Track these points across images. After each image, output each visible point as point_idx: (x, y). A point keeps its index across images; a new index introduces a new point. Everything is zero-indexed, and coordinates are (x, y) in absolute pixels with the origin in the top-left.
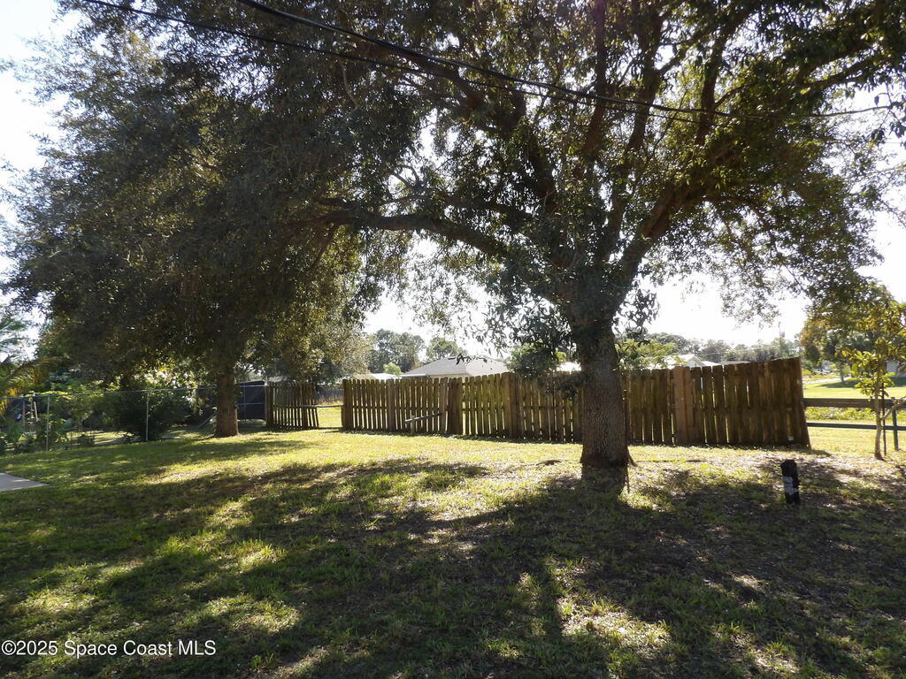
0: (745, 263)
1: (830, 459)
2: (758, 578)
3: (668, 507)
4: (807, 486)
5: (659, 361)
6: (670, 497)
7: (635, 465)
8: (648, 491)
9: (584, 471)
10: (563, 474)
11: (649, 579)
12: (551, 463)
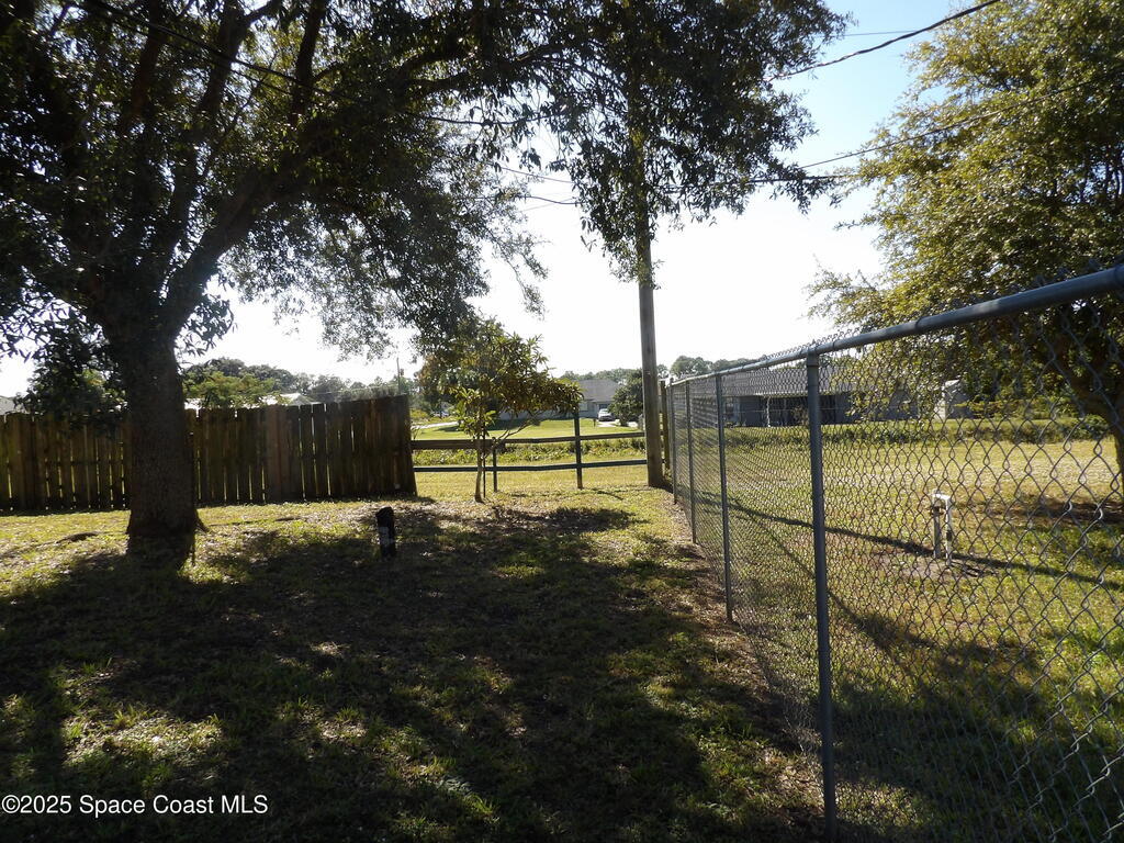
0: (352, 283)
1: (433, 505)
2: (338, 643)
3: (244, 577)
4: (405, 536)
5: (256, 401)
6: (249, 564)
7: (205, 530)
8: (219, 561)
9: (131, 544)
10: (98, 551)
11: (205, 667)
12: (82, 537)
